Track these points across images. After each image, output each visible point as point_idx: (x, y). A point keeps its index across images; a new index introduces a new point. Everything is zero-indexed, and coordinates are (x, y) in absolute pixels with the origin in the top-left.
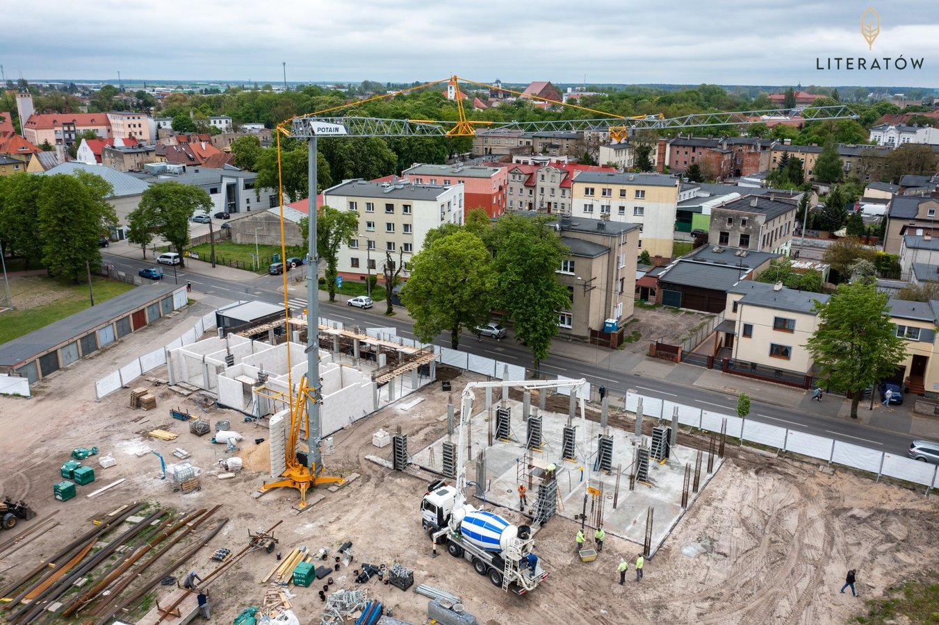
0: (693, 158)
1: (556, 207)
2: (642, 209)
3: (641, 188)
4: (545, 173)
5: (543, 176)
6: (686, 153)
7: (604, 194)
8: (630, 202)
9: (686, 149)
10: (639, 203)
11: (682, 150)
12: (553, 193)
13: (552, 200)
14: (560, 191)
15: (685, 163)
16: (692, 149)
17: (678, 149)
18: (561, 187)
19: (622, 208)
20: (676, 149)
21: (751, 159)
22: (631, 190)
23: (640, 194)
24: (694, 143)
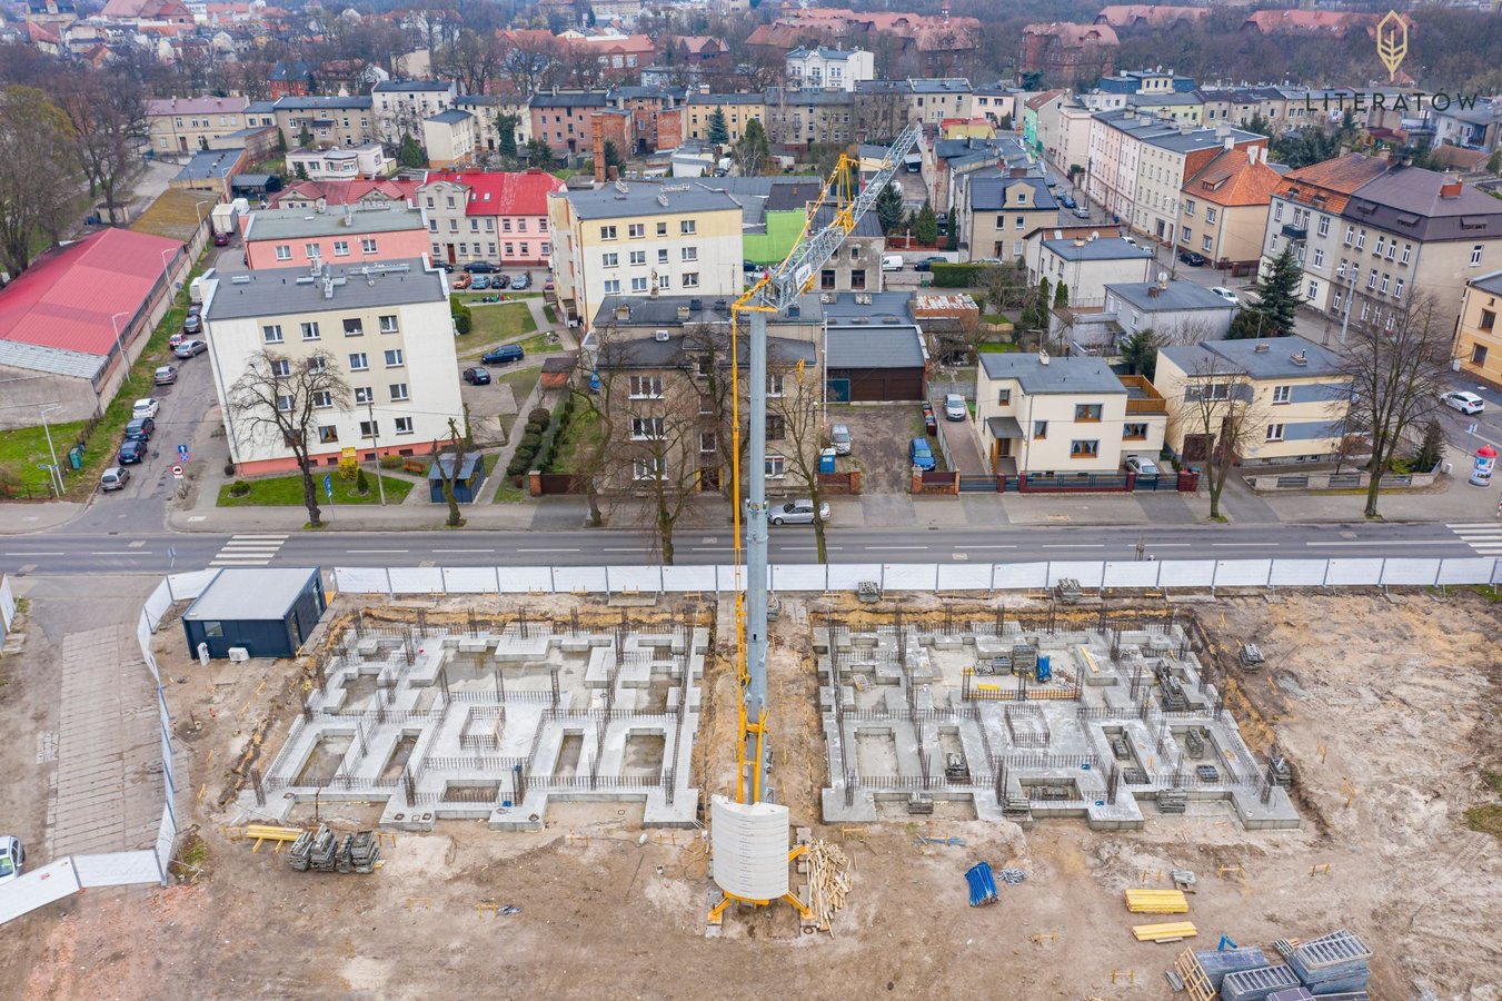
0: (570, 126)
1: (463, 250)
2: (693, 250)
3: (688, 217)
4: (434, 194)
5: (430, 199)
6: (558, 119)
7: (632, 233)
8: (675, 242)
9: (557, 112)
10: (688, 241)
11: (550, 115)
12: (454, 226)
13: (455, 240)
14: (469, 223)
15: (559, 134)
16: (565, 111)
17: (543, 113)
18: (468, 215)
19: (663, 253)
20: (539, 113)
21: (667, 122)
22: (674, 222)
23: (687, 228)
24: (567, 102)
